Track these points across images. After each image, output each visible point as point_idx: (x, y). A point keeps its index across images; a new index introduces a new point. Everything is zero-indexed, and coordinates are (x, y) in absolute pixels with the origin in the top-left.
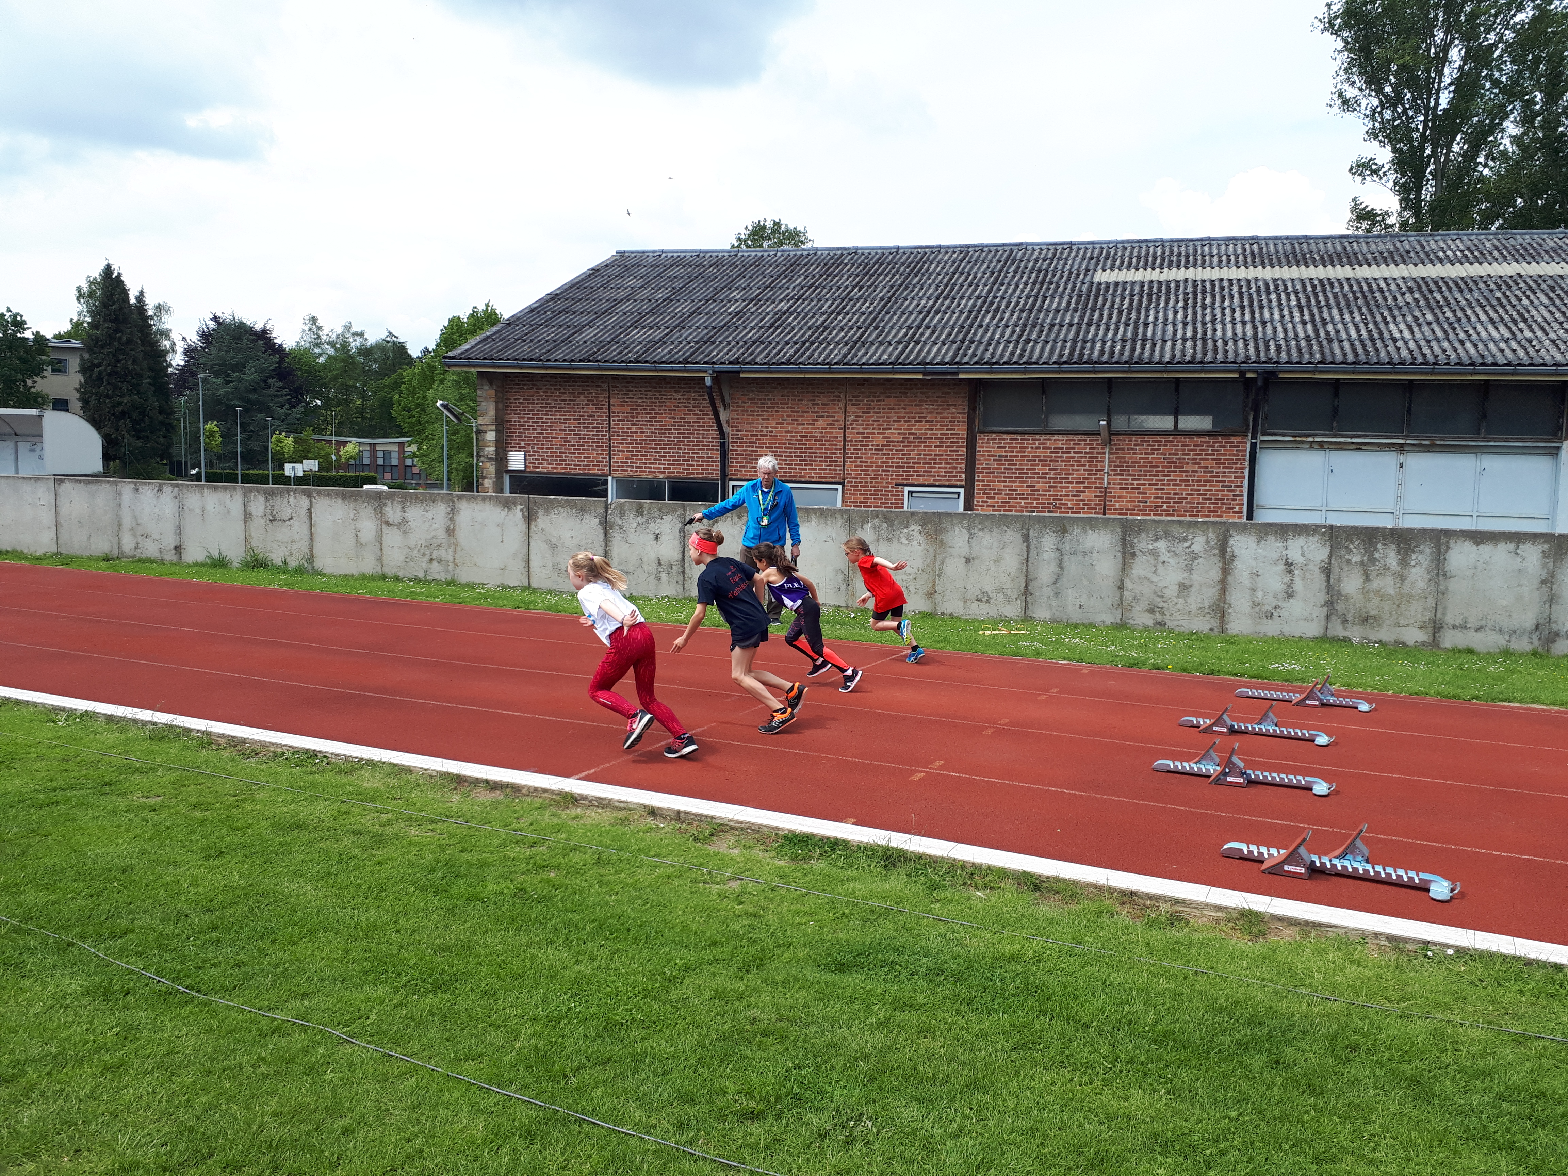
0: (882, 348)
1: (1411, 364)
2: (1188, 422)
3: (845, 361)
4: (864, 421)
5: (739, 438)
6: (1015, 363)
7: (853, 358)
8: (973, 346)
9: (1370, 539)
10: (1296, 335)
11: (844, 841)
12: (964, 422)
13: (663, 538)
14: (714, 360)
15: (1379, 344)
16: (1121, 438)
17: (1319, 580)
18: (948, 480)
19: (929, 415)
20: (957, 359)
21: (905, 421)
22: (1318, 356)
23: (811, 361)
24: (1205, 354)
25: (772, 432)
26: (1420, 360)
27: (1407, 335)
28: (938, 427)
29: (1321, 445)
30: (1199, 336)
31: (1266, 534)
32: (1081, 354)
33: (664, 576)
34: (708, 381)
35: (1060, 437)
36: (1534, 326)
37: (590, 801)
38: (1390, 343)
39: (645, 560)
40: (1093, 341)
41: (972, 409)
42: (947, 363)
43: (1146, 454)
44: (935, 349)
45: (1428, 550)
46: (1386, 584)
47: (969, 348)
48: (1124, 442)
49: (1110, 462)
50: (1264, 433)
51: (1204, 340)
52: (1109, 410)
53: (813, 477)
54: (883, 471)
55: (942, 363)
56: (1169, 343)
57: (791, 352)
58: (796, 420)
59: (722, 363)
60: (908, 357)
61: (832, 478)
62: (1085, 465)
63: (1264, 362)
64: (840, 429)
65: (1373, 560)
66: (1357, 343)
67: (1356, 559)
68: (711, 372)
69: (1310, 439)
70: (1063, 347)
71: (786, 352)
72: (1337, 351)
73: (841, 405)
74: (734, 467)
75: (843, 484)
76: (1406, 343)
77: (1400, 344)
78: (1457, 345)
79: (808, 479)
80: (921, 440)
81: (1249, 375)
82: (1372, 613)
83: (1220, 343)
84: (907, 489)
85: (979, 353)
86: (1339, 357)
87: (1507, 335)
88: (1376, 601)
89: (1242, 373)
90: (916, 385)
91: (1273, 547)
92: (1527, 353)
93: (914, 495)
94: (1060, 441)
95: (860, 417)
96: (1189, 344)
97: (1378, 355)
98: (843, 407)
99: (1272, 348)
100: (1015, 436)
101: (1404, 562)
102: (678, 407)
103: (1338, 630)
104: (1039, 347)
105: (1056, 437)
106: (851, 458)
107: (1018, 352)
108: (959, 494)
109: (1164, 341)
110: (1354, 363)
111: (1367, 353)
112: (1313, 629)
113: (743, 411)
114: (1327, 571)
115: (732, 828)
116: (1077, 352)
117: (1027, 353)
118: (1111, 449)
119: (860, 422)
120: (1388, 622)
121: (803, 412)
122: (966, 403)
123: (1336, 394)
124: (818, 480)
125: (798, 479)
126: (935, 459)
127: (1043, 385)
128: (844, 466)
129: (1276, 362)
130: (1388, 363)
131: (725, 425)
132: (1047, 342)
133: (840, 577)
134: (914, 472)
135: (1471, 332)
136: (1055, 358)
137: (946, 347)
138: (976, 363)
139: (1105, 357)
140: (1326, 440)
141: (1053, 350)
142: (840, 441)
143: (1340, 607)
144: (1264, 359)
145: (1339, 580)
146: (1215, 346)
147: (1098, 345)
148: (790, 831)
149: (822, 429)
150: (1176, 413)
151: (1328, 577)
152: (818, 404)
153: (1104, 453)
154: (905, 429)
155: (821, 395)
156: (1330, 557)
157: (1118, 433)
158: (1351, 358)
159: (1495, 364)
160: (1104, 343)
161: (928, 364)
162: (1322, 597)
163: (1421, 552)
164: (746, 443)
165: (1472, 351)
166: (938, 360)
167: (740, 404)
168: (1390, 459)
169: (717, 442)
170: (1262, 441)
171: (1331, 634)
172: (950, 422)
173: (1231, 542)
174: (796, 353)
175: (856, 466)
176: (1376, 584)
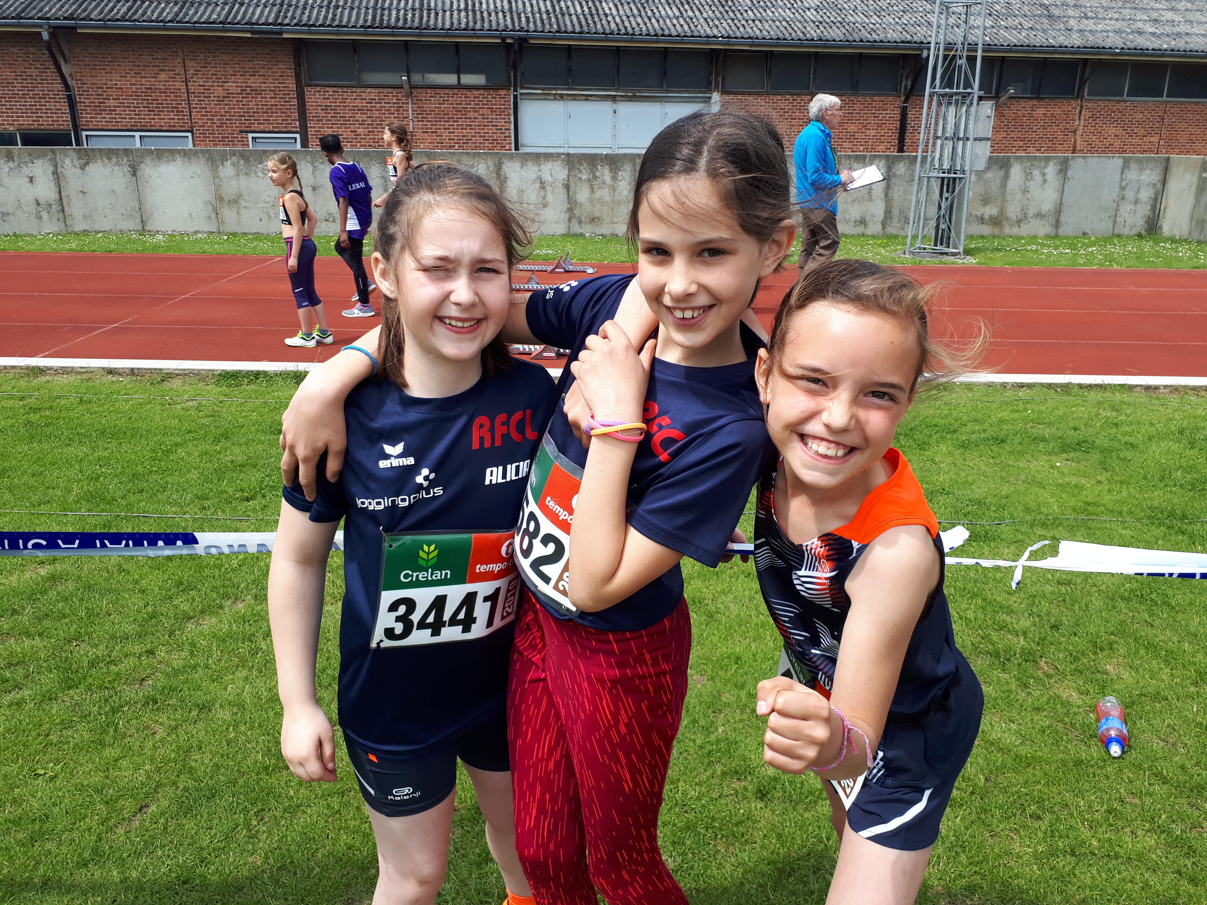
0: (210, 8)
1: (617, 34)
2: (468, 79)
3: (178, 19)
4: (203, 74)
5: (85, 91)
6: (329, 26)
7: (185, 17)
8: (291, 9)
9: (593, 162)
10: (540, 9)
11: (264, 371)
12: (292, 76)
13: (38, 180)
14: (48, 15)
15: (596, 19)
16: (419, 90)
17: (562, 192)
18: (285, 127)
19: (261, 70)
20: (279, 21)
21: (241, 75)
22: (555, 26)
23: (145, 18)
24: (475, 23)
25: (116, 84)
26: (623, 31)
27: (614, 12)
28: (271, 81)
29: (562, 97)
30: (470, 8)
31: (527, 161)
32: (382, 20)
33: (45, 215)
34: (45, 36)
35: (372, 90)
36: (694, 7)
37: (56, 371)
38: (603, 17)
39: (23, 201)
40: (390, 9)
41: (298, 64)
42: (271, 24)
43: (439, 104)
44: (258, 11)
45: (628, 169)
46: (604, 194)
47: (287, 11)
48: (421, 94)
49: (413, 111)
50: (522, 88)
51: (474, 11)
52: (408, 68)
53: (163, 126)
54: (227, 120)
55: (266, 24)
56: (448, 13)
57: (124, 9)
58: (139, 74)
59: (56, 19)
60: (235, 17)
61: (181, 126)
62: (393, 114)
63: (518, 31)
64: (182, 82)
65: (595, 177)
66: (581, 17)
67: (585, 177)
68: (47, 27)
69: (554, 92)
70: (366, 14)
71: (119, 10)
72: (568, 23)
73: (179, 59)
74: (84, 118)
75: (192, 132)
76: (614, 18)
77: (610, 18)
78: (646, 20)
79: (158, 128)
80: (258, 92)
81: (508, 41)
82: (597, 215)
83: (485, 14)
84: (250, 135)
85: (297, 15)
86: (570, 28)
87: (678, 14)
88: (598, 206)
89: (503, 39)
90: (246, 43)
91: (531, 171)
92: (690, 27)
93: (257, 140)
94: (372, 93)
95: (199, 71)
96: (463, 14)
97: (596, 27)
98: (181, 62)
99: (523, 20)
100: (336, 89)
101: (614, 178)
102: (16, 61)
103: (576, 229)
104: (346, 12)
105: (369, 90)
106: (196, 108)
107: (330, 16)
108: (295, 139)
109: (445, 11)
110: (580, 33)
111: (588, 25)
112: (561, 229)
113: (85, 65)
114: (567, 187)
115: (177, 375)
116: (378, 18)
117: (338, 17)
118: (412, 100)
119: (200, 76)
120: (606, 221)
121: (144, 66)
122: (292, 60)
123: (570, 57)
124: (168, 128)
125: (149, 128)
126: (272, 109)
127: (354, 46)
128: (191, 116)
129: (527, 31)
130: (603, 33)
131: (68, 79)
132: (353, 8)
133: (210, 208)
134: (255, 120)
135: (655, 11)
136: (361, 22)
137: (268, 9)
138: (296, 25)
139: (401, 23)
140: (565, 92)
141: (358, 15)
142: (184, 93)
143: (577, 212)
144: (518, 28)
145: (575, 193)
146: (482, 16)
147: (394, 13)
148: (222, 371)
149: (165, 81)
150: (458, 72)
151: (568, 191)
152: (157, 59)
153: (408, 103)
154: (242, 82)
155: (160, 51)
156: (569, 176)
157: (417, 87)
158: (577, 29)
159: (670, 35)
160: (398, 11)
161: (254, 24)
162: (565, 206)
163: (624, 170)
164: (93, 95)
165: (656, 25)
166: (263, 20)
167: (80, 58)
168: (607, 107)
169: (63, 94)
170: (521, 94)
171: (572, 231)
172: (281, 76)
173: (504, 167)
174: (129, 10)
175: (202, 116)
176: (598, 194)
